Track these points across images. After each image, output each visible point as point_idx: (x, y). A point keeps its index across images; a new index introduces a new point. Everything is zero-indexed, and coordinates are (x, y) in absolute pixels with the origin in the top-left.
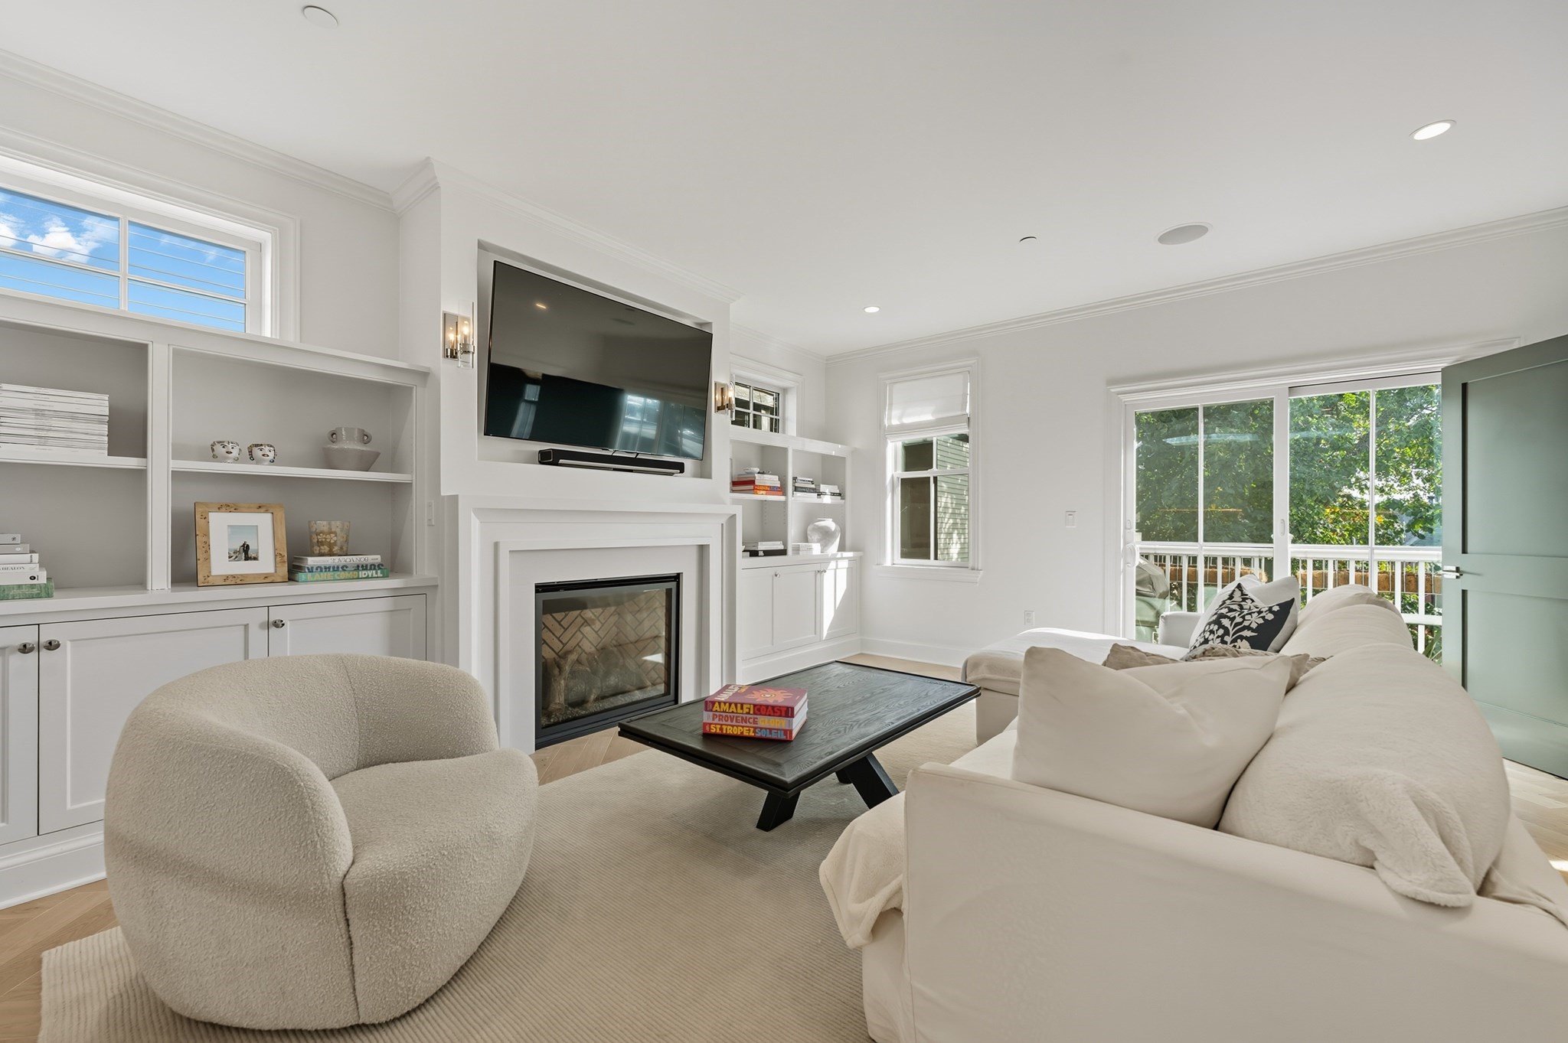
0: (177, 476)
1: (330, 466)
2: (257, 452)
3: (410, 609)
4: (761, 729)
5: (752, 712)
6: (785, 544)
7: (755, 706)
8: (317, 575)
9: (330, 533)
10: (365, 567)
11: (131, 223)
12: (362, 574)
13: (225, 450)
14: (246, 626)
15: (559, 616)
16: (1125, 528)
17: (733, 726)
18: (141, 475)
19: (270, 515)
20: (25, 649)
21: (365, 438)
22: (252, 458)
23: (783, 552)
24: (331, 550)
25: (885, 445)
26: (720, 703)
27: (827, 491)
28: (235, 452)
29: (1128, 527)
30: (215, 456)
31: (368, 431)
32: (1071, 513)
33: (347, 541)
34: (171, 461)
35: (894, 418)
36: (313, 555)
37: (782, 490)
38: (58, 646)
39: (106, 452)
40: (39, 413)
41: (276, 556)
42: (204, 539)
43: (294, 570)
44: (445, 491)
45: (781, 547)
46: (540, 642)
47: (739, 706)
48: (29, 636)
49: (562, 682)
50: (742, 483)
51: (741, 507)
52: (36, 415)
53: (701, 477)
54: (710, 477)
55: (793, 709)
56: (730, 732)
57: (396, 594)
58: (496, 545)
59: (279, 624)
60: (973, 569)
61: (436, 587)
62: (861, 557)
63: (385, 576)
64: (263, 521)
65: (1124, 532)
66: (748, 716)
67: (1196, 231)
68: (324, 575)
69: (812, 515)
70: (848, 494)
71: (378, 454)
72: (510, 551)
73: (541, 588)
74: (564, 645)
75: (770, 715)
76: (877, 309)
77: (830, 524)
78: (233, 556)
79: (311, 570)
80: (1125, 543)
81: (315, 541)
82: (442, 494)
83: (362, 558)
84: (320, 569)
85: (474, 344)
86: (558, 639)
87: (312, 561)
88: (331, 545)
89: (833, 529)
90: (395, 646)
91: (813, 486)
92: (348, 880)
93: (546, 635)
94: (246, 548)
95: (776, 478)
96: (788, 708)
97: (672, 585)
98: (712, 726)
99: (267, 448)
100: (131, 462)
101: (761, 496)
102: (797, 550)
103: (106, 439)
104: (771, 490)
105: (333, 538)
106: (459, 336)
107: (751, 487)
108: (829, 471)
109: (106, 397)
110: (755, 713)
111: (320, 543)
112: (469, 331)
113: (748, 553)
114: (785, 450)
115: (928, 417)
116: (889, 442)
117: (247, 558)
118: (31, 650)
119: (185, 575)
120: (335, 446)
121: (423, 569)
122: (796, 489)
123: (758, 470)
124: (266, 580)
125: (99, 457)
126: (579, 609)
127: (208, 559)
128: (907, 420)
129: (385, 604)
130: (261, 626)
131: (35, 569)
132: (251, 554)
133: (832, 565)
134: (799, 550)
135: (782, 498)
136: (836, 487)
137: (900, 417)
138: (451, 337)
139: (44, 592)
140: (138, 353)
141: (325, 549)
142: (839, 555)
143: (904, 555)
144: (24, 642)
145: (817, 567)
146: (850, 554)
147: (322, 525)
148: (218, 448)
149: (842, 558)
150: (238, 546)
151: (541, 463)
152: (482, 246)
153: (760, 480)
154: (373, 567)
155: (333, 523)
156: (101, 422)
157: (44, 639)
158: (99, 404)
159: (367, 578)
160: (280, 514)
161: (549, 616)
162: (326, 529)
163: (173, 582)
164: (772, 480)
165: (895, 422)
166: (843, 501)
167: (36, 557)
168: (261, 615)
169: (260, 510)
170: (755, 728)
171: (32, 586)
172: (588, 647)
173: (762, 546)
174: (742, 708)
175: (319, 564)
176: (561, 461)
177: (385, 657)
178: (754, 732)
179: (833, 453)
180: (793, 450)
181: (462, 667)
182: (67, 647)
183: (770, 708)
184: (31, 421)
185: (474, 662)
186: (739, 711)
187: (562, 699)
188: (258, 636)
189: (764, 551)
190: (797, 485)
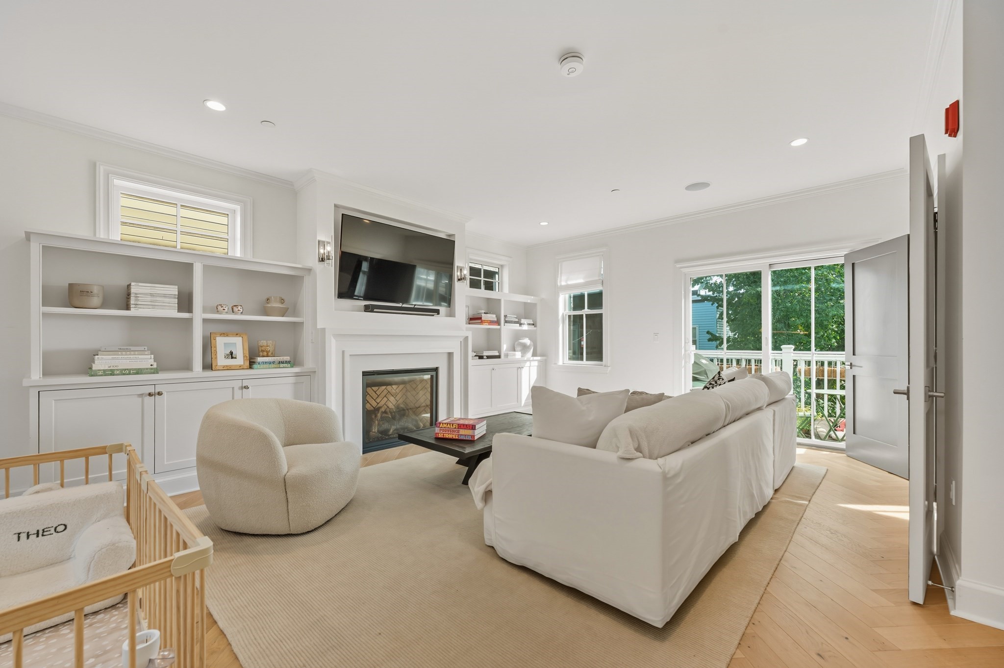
0: (205, 321)
1: (266, 314)
2: (235, 309)
3: (303, 383)
4: (461, 435)
5: (457, 427)
6: (500, 352)
7: (458, 425)
8: (262, 366)
9: (268, 346)
10: (283, 363)
11: (182, 206)
12: (282, 365)
13: (222, 308)
14: (233, 388)
15: (375, 388)
16: (685, 343)
17: (449, 434)
18: (190, 321)
19: (241, 338)
20: (150, 395)
21: (282, 301)
22: (233, 312)
23: (499, 357)
24: (267, 354)
25: (558, 296)
26: (443, 423)
27: (525, 323)
28: (226, 309)
29: (687, 342)
30: (218, 311)
31: (283, 297)
32: (656, 334)
33: (274, 350)
34: (202, 314)
35: (563, 281)
36: (259, 356)
37: (498, 322)
38: (162, 394)
39: (177, 311)
40: (152, 295)
41: (244, 357)
42: (215, 349)
43: (252, 364)
44: (320, 326)
45: (497, 354)
46: (365, 401)
47: (451, 425)
48: (151, 389)
49: (376, 422)
50: (474, 319)
51: (471, 332)
52: (151, 296)
53: (450, 317)
54: (454, 316)
55: (475, 426)
56: (447, 437)
57: (297, 375)
58: (343, 352)
59: (247, 387)
60: (605, 366)
61: (315, 372)
62: (546, 360)
63: (292, 367)
64: (238, 341)
65: (685, 345)
66: (455, 429)
67: (705, 185)
68: (265, 366)
69: (517, 336)
70: (538, 325)
71: (288, 308)
72: (350, 355)
73: (365, 374)
74: (378, 404)
75: (465, 429)
76: (547, 223)
77: (527, 341)
78: (226, 357)
79: (259, 363)
80: (685, 351)
81: (260, 350)
82: (318, 327)
83: (282, 358)
84: (264, 363)
85: (332, 254)
86: (375, 400)
87: (259, 359)
88: (268, 352)
89: (528, 344)
90: (297, 396)
91: (517, 320)
92: (286, 477)
93: (368, 398)
94: (231, 353)
95: (494, 316)
96: (473, 425)
97: (434, 373)
98: (439, 435)
99: (240, 307)
100: (185, 315)
101: (486, 326)
102: (507, 355)
103: (177, 305)
104: (491, 322)
105: (269, 349)
106: (325, 251)
107: (480, 321)
108: (527, 312)
109: (177, 287)
110: (458, 428)
111: (263, 351)
112: (330, 249)
113: (478, 357)
114: (500, 300)
115: (581, 281)
116: (560, 294)
117: (232, 358)
118: (152, 395)
119: (208, 366)
120: (269, 305)
121: (309, 363)
122: (506, 322)
123: (483, 311)
124: (240, 368)
125: (174, 313)
126: (385, 385)
127: (216, 358)
128: (570, 283)
129: (292, 380)
130: (239, 389)
131: (152, 361)
132: (234, 356)
133: (528, 364)
134: (508, 356)
135: (498, 327)
136: (531, 320)
137: (566, 281)
138: (322, 251)
139: (155, 371)
140: (189, 267)
141: (265, 354)
142: (532, 358)
143: (570, 359)
144: (149, 392)
145: (518, 365)
146: (539, 358)
147: (263, 343)
148: (219, 308)
149: (533, 360)
150: (228, 352)
151: (365, 311)
152: (336, 206)
153: (485, 317)
154: (286, 362)
155: (268, 342)
156: (175, 298)
157: (157, 391)
158: (174, 290)
159: (284, 367)
160: (245, 337)
161: (370, 388)
162: (265, 344)
163: (203, 369)
164: (492, 317)
165: (563, 283)
166: (535, 328)
167: (152, 356)
168: (239, 384)
169: (237, 336)
170: (458, 435)
171: (152, 369)
172: (391, 405)
173: (486, 353)
174: (453, 426)
175: (262, 361)
176: (375, 310)
177: (293, 400)
178: (458, 436)
179: (529, 301)
180: (504, 300)
181: (327, 405)
182: (165, 394)
183: (465, 426)
184: (149, 298)
185: (333, 403)
186: (452, 427)
187: (376, 430)
188: (238, 393)
189: (487, 356)
190: (507, 319)
